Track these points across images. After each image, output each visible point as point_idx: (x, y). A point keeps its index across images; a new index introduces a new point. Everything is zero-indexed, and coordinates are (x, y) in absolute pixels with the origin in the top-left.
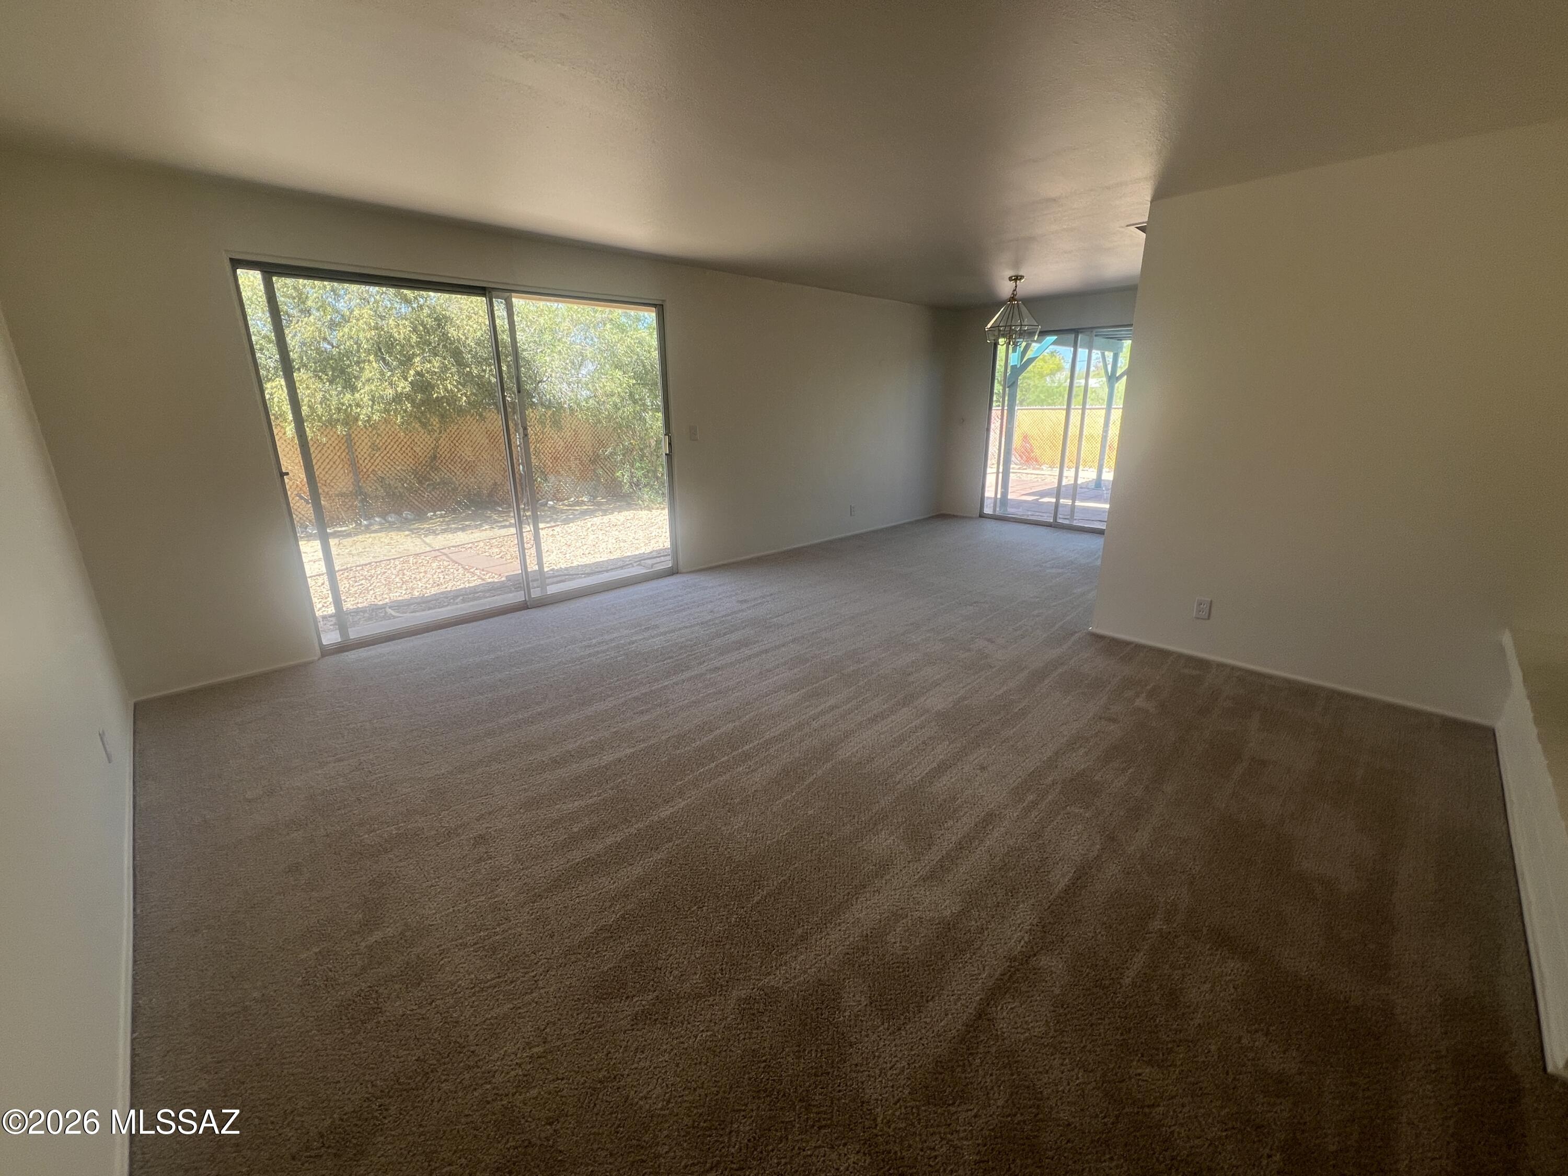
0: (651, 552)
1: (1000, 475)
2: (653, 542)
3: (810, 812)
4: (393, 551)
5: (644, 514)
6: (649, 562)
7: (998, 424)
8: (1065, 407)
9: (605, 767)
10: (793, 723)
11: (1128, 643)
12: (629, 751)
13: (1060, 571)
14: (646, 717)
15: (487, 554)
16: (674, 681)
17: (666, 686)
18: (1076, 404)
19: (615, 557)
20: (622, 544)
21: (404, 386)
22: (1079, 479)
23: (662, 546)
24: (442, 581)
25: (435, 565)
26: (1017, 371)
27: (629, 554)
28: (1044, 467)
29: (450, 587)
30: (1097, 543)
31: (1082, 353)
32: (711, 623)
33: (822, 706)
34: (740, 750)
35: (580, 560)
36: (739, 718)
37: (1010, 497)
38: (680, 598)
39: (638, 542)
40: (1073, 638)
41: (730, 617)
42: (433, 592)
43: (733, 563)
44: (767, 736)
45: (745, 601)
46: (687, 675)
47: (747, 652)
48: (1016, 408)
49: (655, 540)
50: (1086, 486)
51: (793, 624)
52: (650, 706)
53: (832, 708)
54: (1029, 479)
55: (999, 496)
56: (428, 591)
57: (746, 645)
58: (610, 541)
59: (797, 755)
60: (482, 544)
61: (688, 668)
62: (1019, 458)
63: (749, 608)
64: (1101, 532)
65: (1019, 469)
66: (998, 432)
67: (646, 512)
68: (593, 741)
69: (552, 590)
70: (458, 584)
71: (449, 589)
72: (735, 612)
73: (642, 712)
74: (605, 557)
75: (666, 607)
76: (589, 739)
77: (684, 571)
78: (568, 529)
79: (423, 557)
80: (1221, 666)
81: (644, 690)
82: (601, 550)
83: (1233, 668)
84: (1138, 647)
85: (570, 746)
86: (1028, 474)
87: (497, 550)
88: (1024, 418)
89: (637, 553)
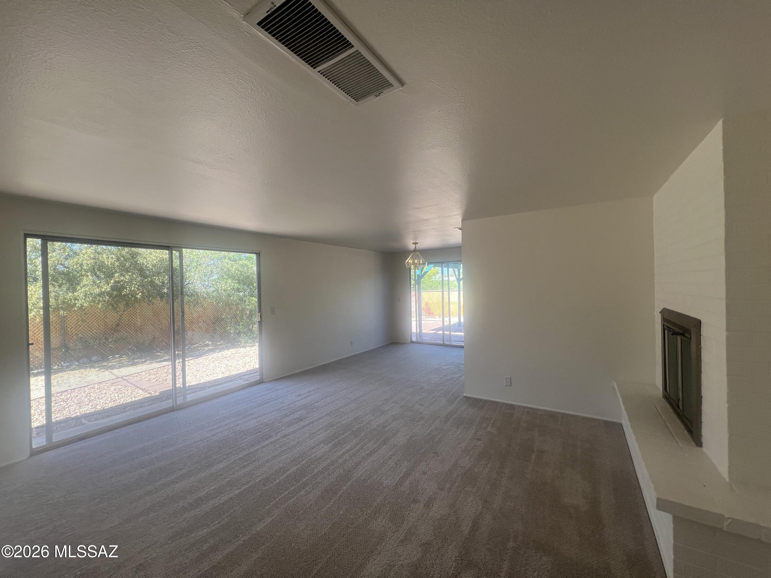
0: (246, 372)
1: (418, 321)
2: (247, 365)
3: (341, 513)
4: (83, 381)
5: (242, 350)
6: (246, 377)
7: (414, 299)
8: (441, 290)
9: (223, 503)
10: (329, 462)
11: (481, 400)
12: (237, 492)
13: (448, 367)
14: (247, 469)
15: (147, 379)
16: (263, 445)
17: (258, 449)
18: (446, 288)
19: (226, 376)
20: (230, 368)
21: (107, 288)
22: (451, 322)
23: (253, 367)
24: (117, 398)
25: (112, 388)
26: (420, 277)
27: (234, 373)
28: (436, 317)
29: (122, 401)
30: (461, 352)
31: (445, 269)
32: (282, 409)
33: (344, 450)
34: (301, 482)
35: (205, 379)
36: (300, 462)
37: (423, 331)
38: (264, 397)
39: (239, 366)
40: (458, 400)
41: (292, 405)
42: (110, 406)
43: (292, 375)
44: (316, 471)
45: (300, 395)
46: (270, 440)
47: (302, 424)
48: (421, 291)
49: (249, 364)
50: (454, 325)
51: (326, 405)
52: (249, 462)
53: (349, 450)
54: (431, 323)
55: (418, 332)
56: (107, 405)
57: (301, 420)
58: (223, 367)
59: (332, 480)
60: (144, 373)
61: (270, 437)
62: (425, 313)
63: (302, 399)
64: (462, 347)
65: (426, 318)
66: (415, 302)
67: (243, 349)
68: (215, 488)
69: (190, 398)
70: (128, 399)
71: (121, 403)
72: (295, 402)
73: (244, 467)
74: (220, 376)
75: (257, 402)
76: (212, 488)
77: (266, 381)
78: (197, 361)
79: (104, 384)
80: (519, 407)
81: (245, 453)
82: (218, 372)
83: (525, 407)
84: (486, 401)
85: (202, 494)
86: (430, 320)
87: (154, 376)
88: (425, 295)
89: (238, 372)
